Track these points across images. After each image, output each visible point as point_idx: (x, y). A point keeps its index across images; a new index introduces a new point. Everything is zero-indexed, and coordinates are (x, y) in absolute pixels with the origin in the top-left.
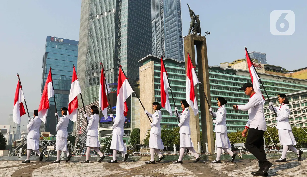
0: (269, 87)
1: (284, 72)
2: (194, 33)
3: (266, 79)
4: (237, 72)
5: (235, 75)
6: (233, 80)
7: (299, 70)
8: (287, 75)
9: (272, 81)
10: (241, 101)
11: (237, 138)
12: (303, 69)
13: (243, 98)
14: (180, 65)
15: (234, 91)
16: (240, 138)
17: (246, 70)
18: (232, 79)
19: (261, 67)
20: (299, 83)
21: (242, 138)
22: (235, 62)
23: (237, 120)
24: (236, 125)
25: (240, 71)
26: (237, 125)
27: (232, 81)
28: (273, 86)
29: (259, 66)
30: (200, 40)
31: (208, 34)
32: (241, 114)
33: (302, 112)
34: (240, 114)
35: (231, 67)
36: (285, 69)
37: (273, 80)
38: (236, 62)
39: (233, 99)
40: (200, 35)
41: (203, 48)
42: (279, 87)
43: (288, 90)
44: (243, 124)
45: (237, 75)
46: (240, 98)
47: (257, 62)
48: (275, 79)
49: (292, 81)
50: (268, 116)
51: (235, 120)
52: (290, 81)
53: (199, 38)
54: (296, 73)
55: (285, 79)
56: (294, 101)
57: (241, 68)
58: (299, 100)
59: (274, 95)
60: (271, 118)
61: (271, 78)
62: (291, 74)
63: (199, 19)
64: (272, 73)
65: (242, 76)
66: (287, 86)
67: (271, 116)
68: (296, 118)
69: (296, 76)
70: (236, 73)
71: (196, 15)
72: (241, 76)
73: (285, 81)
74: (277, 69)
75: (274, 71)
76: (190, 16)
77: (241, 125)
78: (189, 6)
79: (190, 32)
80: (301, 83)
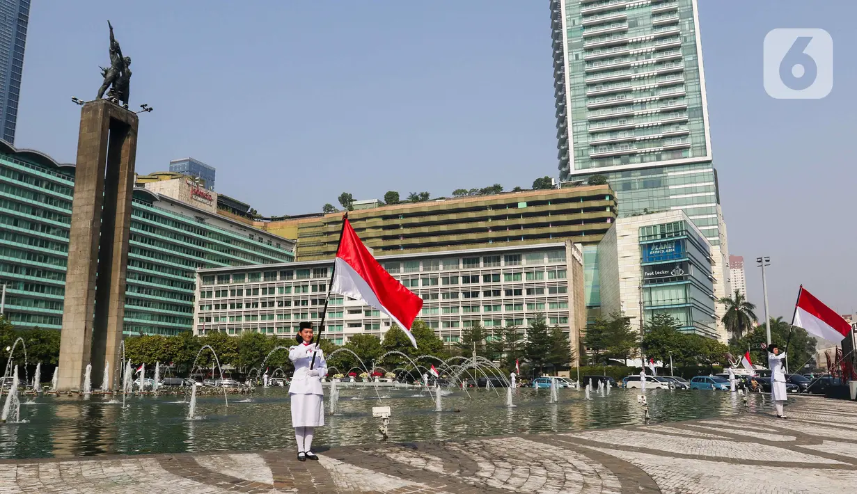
0: (216, 244)
1: (253, 217)
2: (113, 100)
3: (217, 227)
4: (157, 200)
5: (152, 206)
6: (144, 217)
7: (281, 219)
8: (257, 225)
9: (224, 233)
10: (154, 267)
11: (138, 350)
12: (290, 218)
13: (160, 261)
14: (16, 157)
15: (142, 242)
16: (146, 350)
17: (177, 199)
18: (142, 215)
19: (211, 200)
20: (278, 246)
21: (150, 351)
22: (154, 177)
23: (138, 308)
24: (133, 320)
25: (163, 199)
26: (137, 321)
27: (141, 219)
28: (224, 243)
29: (207, 195)
30: (123, 119)
31: (147, 110)
32: (150, 297)
33: (276, 304)
34: (147, 296)
35: (143, 185)
36: (256, 212)
37: (230, 232)
38: (156, 177)
39: (137, 261)
40: (127, 107)
41: (128, 141)
42: (239, 248)
43: (254, 257)
44: (150, 317)
45: (156, 208)
46: (153, 259)
47: (203, 187)
48: (233, 229)
49: (265, 240)
50: (208, 307)
51: (134, 307)
52: (262, 239)
53: (122, 114)
54: (274, 223)
55: (253, 233)
56: (265, 280)
57: (167, 194)
58: (275, 280)
59: (225, 263)
60: (213, 310)
61: (227, 226)
62: (265, 223)
63: (129, 67)
64: (228, 215)
65: (167, 211)
66: (255, 247)
67: (213, 307)
68: (263, 316)
69: (275, 229)
70: (155, 204)
71: (124, 56)
72: (163, 210)
73: (253, 236)
74: (240, 209)
75: (234, 211)
76: (111, 54)
77: (145, 321)
78: (111, 29)
79: (101, 95)
80: (281, 246)
